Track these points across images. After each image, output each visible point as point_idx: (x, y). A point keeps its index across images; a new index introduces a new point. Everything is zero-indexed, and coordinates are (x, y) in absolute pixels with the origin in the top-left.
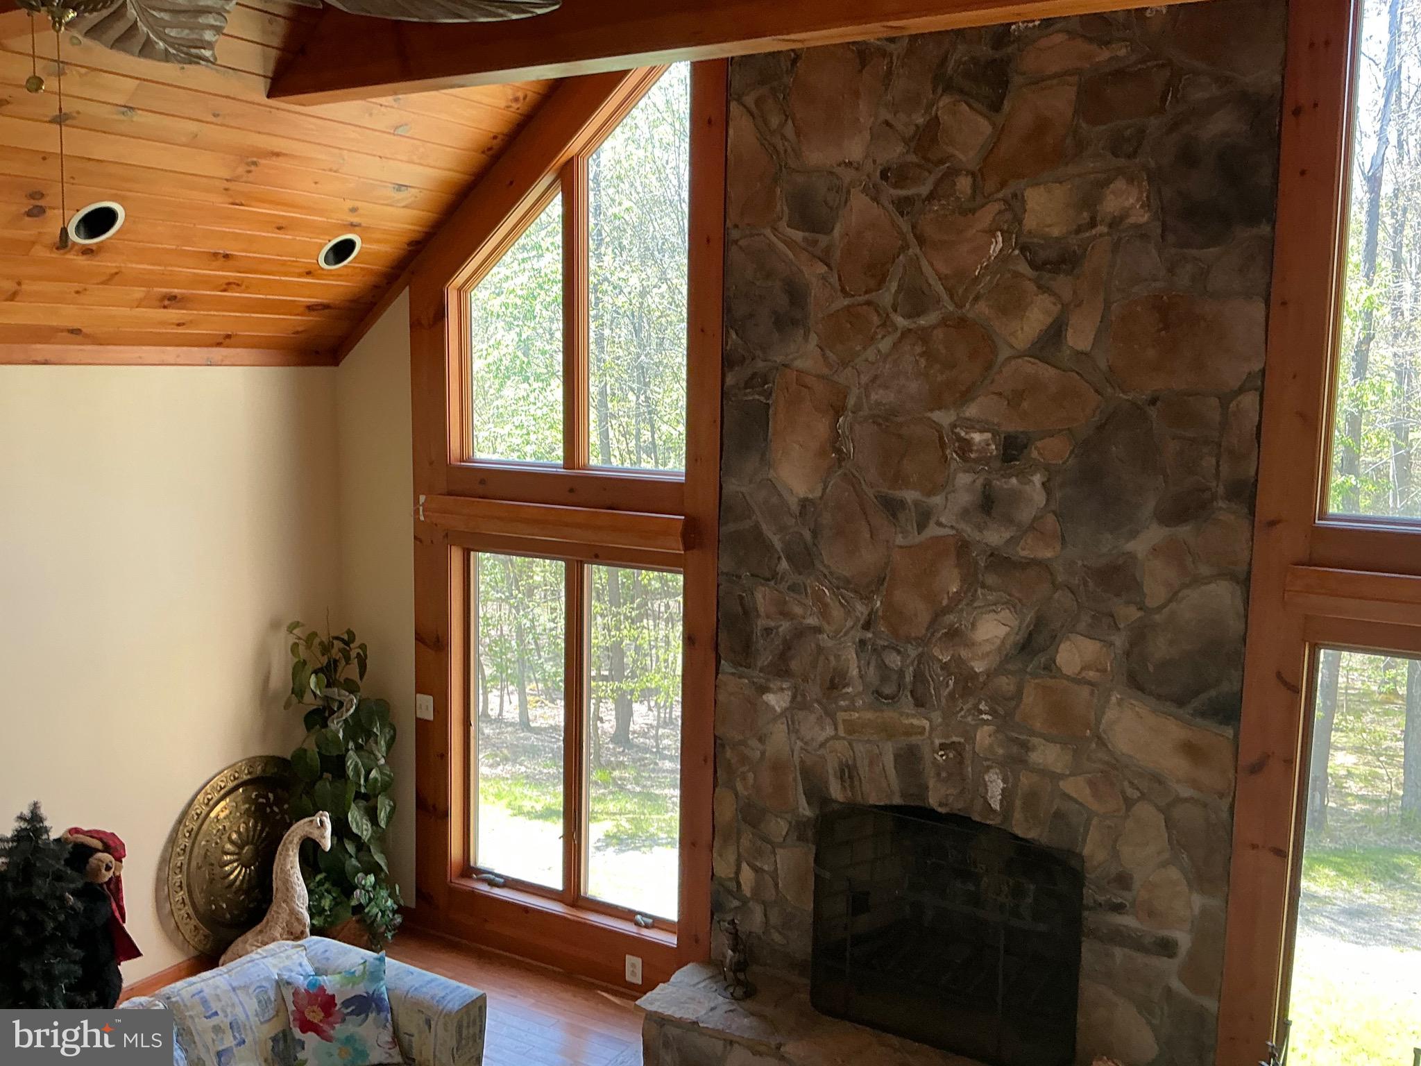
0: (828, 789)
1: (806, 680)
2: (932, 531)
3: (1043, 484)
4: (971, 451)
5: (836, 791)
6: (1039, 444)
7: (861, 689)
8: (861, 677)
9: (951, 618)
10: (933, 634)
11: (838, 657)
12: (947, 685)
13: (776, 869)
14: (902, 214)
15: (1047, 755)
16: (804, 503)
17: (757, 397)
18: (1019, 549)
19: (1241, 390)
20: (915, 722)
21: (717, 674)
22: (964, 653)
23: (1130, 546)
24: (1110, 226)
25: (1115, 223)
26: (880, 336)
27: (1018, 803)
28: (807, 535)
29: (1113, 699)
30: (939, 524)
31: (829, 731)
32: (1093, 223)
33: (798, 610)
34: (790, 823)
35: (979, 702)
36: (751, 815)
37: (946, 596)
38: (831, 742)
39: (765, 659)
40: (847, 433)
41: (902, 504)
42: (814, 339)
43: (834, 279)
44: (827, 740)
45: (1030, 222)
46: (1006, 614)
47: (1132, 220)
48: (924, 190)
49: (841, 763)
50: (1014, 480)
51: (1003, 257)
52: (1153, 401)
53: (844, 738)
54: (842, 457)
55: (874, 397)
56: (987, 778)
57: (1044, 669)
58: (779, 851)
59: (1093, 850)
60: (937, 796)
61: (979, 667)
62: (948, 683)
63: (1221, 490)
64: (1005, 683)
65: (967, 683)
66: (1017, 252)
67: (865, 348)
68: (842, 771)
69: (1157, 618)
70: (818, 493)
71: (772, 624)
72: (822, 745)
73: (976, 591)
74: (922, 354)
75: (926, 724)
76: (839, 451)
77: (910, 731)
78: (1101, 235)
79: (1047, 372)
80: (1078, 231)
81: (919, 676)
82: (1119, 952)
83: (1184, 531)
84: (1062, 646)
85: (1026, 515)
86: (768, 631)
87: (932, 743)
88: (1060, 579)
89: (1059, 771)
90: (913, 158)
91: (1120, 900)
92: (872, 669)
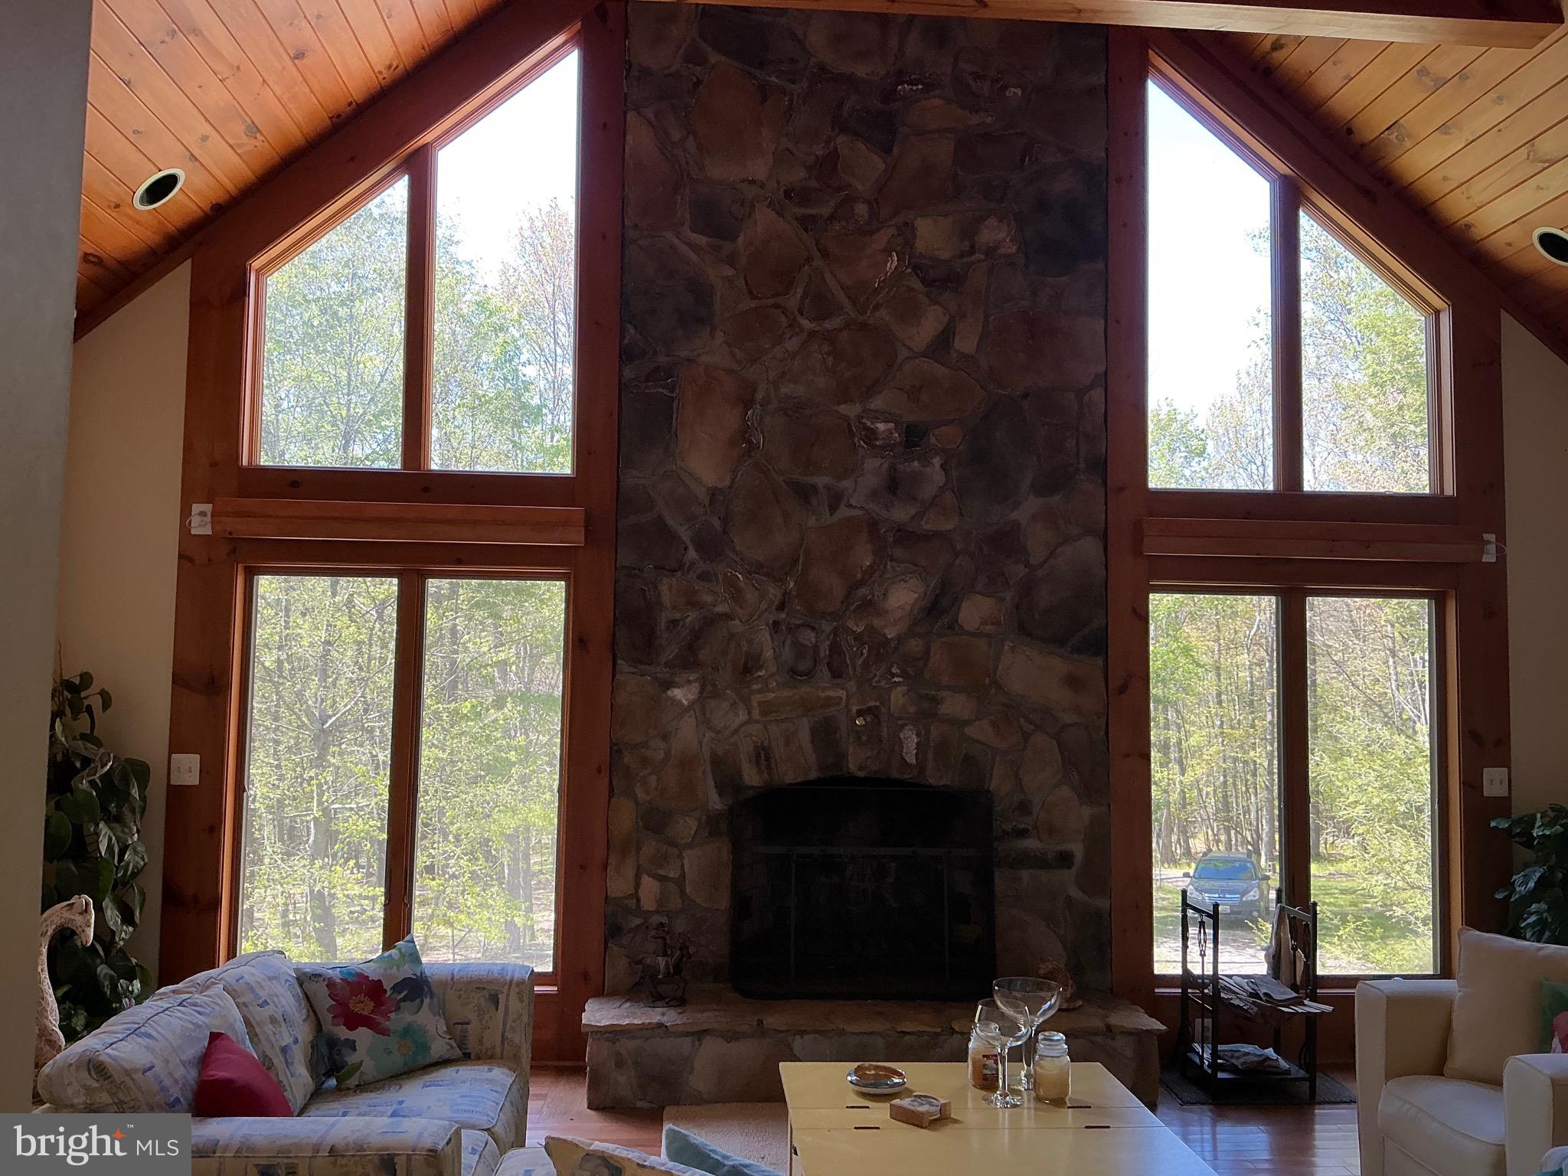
0: (741, 777)
1: (716, 669)
2: (843, 512)
3: (942, 465)
4: (877, 440)
5: (751, 777)
6: (937, 432)
7: (775, 670)
8: (776, 658)
9: (863, 591)
10: (847, 609)
11: (750, 641)
12: (862, 654)
13: (683, 876)
14: (806, 230)
15: (955, 705)
16: (713, 493)
17: (661, 390)
18: (923, 523)
19: (1091, 387)
20: (831, 693)
21: (614, 676)
22: (877, 622)
23: (1014, 516)
24: (987, 254)
25: (990, 251)
26: (788, 336)
27: (930, 755)
28: (716, 523)
29: (1006, 648)
30: (850, 506)
31: (743, 716)
32: (973, 250)
33: (708, 598)
34: (699, 820)
35: (891, 666)
36: (654, 821)
37: (859, 570)
38: (745, 728)
39: (670, 653)
40: (756, 425)
41: (814, 489)
42: (720, 337)
43: (740, 283)
44: (742, 725)
45: (920, 246)
46: (914, 582)
47: (1002, 251)
48: (825, 211)
49: (756, 747)
50: (916, 463)
51: (898, 274)
52: (1025, 396)
53: (757, 722)
54: (752, 447)
55: (784, 390)
56: (902, 735)
57: (949, 628)
58: (686, 854)
59: (999, 783)
60: (857, 760)
61: (891, 633)
62: (862, 651)
63: (1082, 465)
64: (915, 645)
65: (881, 649)
66: (909, 270)
67: (773, 346)
68: (758, 756)
69: (1040, 573)
70: (727, 482)
71: (678, 616)
72: (736, 731)
73: (886, 564)
74: (829, 354)
75: (842, 693)
76: (750, 442)
77: (829, 702)
78: (979, 261)
79: (940, 371)
80: (962, 255)
81: (835, 649)
82: (1025, 874)
83: (1056, 499)
84: (963, 605)
85: (928, 492)
86: (674, 622)
87: (849, 711)
88: (959, 547)
89: (966, 717)
90: (813, 183)
91: (1023, 826)
92: (787, 648)
